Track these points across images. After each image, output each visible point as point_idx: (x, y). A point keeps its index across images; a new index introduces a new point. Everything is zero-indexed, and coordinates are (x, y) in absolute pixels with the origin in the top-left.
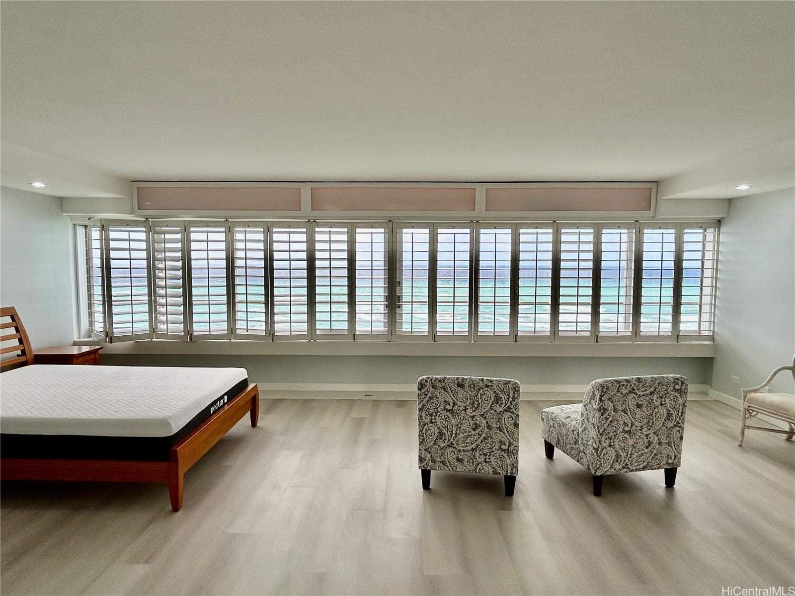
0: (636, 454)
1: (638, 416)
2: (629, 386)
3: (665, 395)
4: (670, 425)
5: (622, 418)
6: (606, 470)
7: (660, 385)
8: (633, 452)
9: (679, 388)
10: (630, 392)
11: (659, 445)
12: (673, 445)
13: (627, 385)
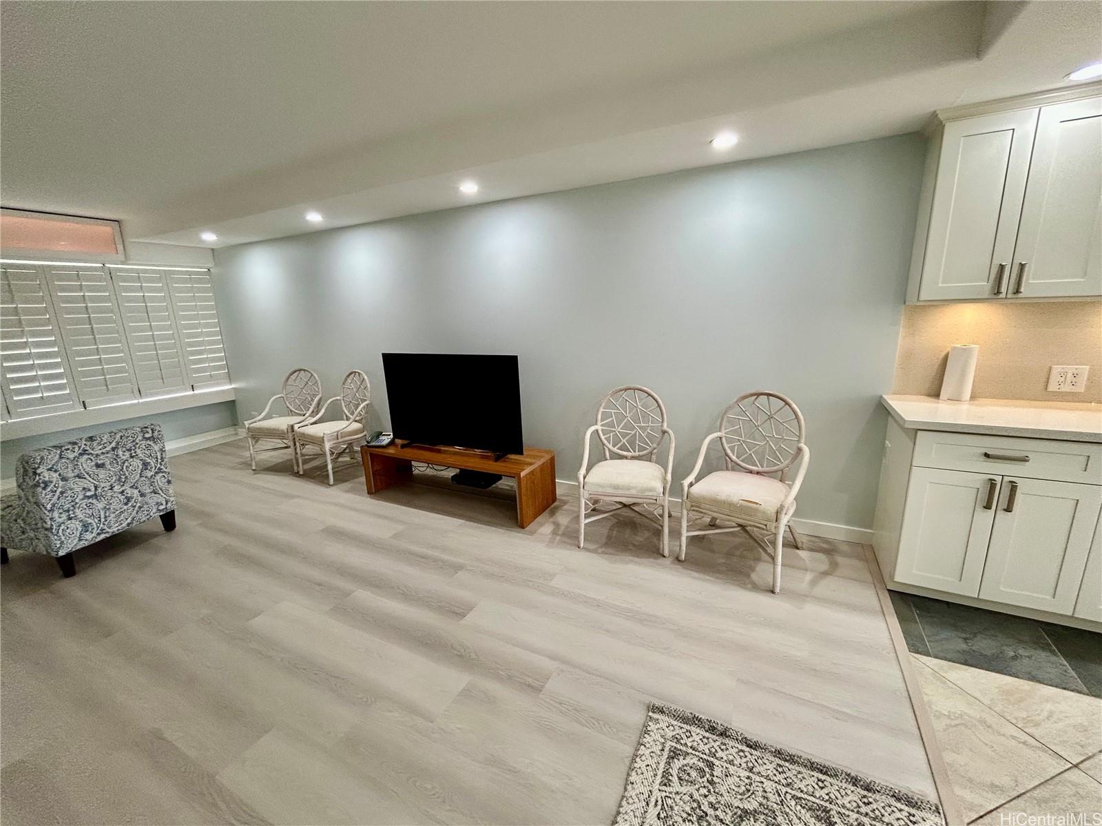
0: (113, 515)
1: (101, 476)
2: (77, 448)
3: (134, 446)
4: (149, 474)
5: (78, 485)
6: (72, 546)
7: (123, 438)
8: (107, 514)
9: (151, 435)
10: (81, 454)
11: (141, 497)
12: (160, 492)
13: (74, 448)
